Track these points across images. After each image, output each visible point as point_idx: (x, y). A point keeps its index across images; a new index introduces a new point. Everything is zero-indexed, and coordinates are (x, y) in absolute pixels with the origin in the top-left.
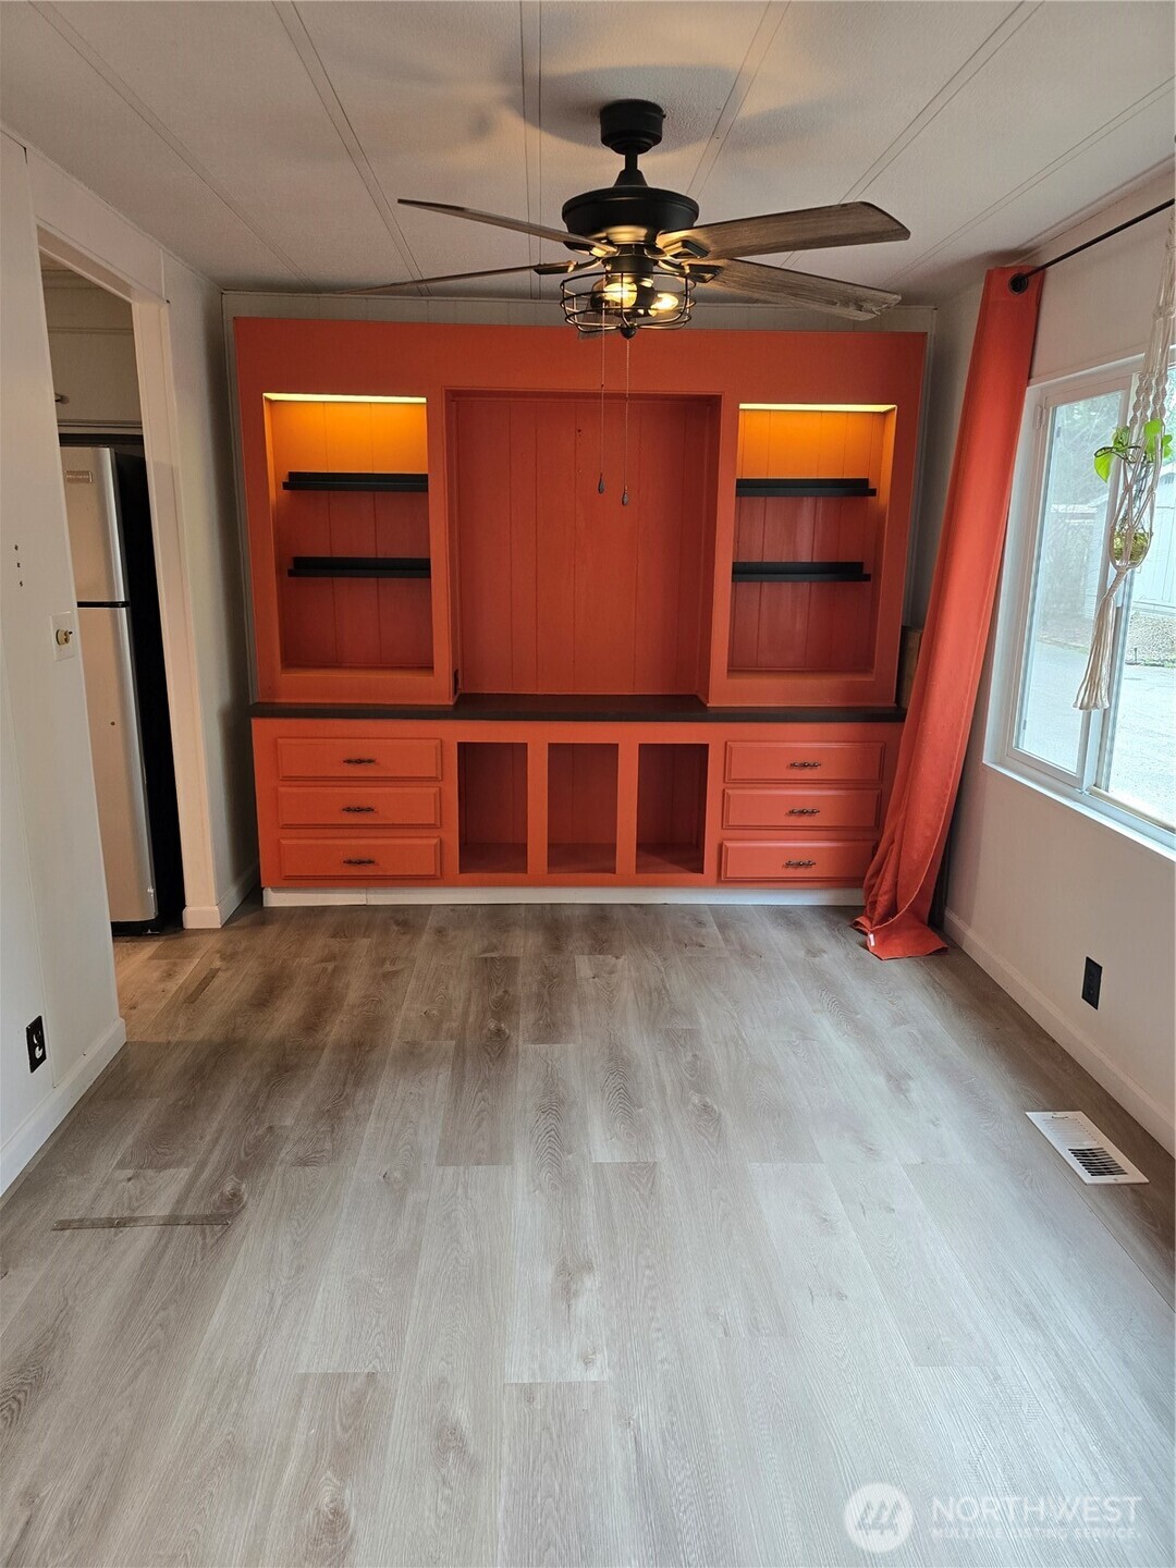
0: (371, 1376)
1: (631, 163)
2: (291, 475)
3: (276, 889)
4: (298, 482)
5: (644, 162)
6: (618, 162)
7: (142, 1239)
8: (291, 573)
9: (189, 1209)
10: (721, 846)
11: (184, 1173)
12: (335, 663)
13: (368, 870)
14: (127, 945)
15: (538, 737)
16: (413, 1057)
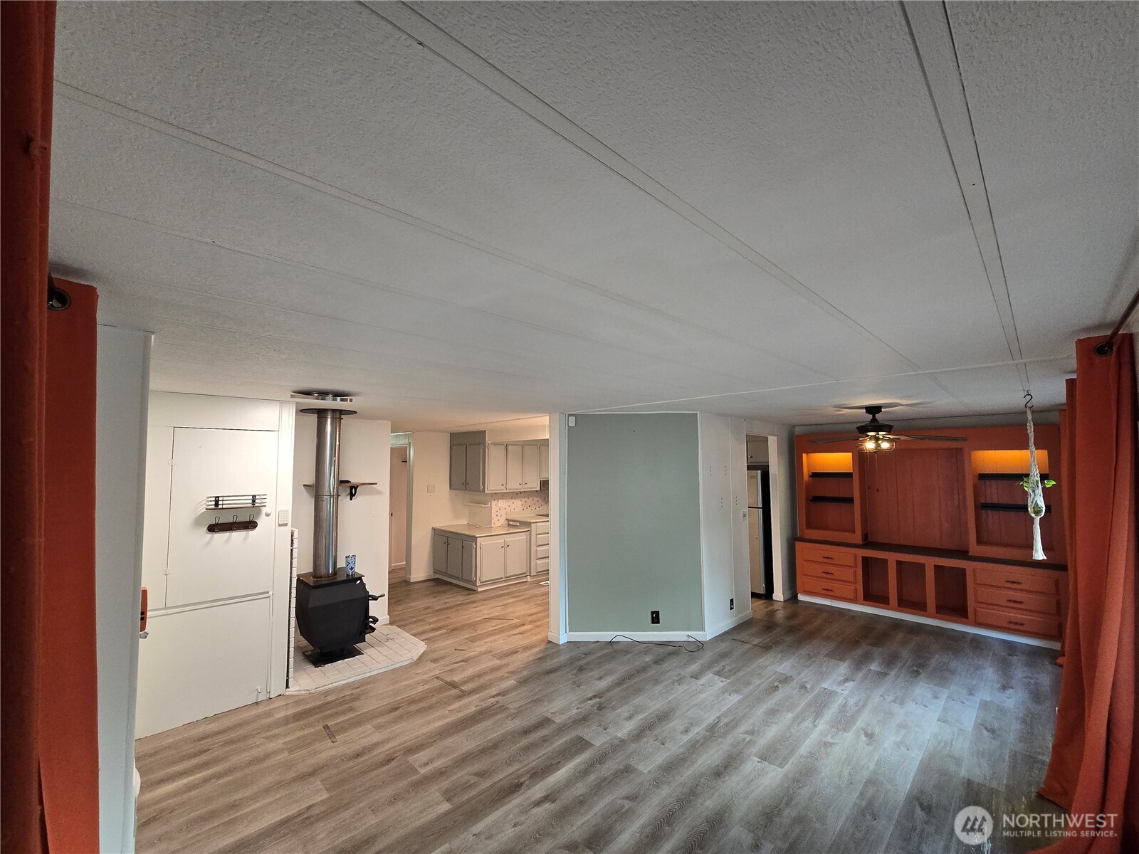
0: (791, 676)
1: (874, 416)
2: (813, 473)
3: (801, 593)
4: (815, 475)
5: (877, 416)
6: (871, 416)
7: (748, 646)
8: (811, 501)
9: (760, 645)
10: (975, 610)
11: (761, 640)
12: (826, 529)
13: (830, 593)
14: (755, 599)
15: (892, 558)
16: (828, 638)
